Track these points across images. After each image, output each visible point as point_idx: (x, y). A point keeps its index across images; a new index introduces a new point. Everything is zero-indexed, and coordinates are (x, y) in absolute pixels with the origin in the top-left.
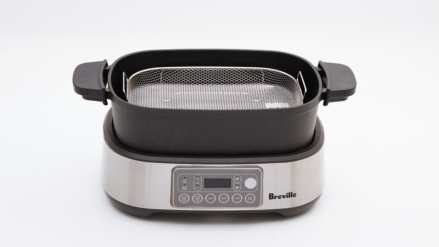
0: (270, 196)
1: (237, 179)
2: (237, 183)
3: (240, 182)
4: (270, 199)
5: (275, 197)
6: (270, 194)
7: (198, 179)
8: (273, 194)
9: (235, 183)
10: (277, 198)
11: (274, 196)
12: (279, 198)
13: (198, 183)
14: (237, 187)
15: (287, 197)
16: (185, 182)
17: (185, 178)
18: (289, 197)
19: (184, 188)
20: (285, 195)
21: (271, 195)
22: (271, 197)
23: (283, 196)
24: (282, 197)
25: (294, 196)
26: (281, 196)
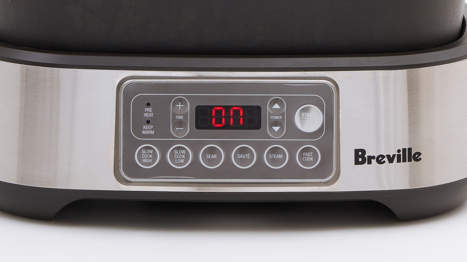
0: (357, 156)
1: (276, 106)
2: (276, 118)
3: (283, 115)
4: (357, 163)
5: (371, 158)
6: (357, 151)
7: (180, 106)
8: (364, 151)
9: (271, 117)
10: (374, 161)
11: (366, 156)
12: (379, 162)
13: (181, 117)
14: (276, 129)
15: (399, 161)
16: (149, 113)
17: (148, 105)
18: (404, 161)
19: (148, 130)
20: (394, 156)
21: (360, 153)
22: (360, 160)
23: (388, 156)
24: (386, 159)
25: (417, 160)
26: (383, 157)
